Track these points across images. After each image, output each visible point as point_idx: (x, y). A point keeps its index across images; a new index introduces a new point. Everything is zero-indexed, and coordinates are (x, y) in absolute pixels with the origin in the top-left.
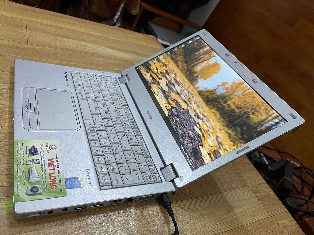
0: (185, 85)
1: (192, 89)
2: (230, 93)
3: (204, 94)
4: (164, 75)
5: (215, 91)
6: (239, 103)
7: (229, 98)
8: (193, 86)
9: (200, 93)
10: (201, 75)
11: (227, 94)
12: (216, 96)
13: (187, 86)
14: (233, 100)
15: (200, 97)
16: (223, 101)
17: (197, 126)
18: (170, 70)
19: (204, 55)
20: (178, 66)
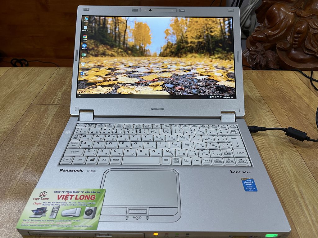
0: (142, 62)
1: (153, 59)
2: (180, 34)
3: (167, 53)
4: (114, 74)
5: (170, 43)
6: (196, 34)
7: (184, 38)
8: (150, 56)
9: (162, 55)
10: (142, 43)
11: (179, 37)
12: (176, 46)
13: (146, 61)
14: (189, 37)
15: (167, 58)
16: (185, 44)
17: (197, 76)
18: (110, 65)
19: (118, 27)
20: (112, 56)
